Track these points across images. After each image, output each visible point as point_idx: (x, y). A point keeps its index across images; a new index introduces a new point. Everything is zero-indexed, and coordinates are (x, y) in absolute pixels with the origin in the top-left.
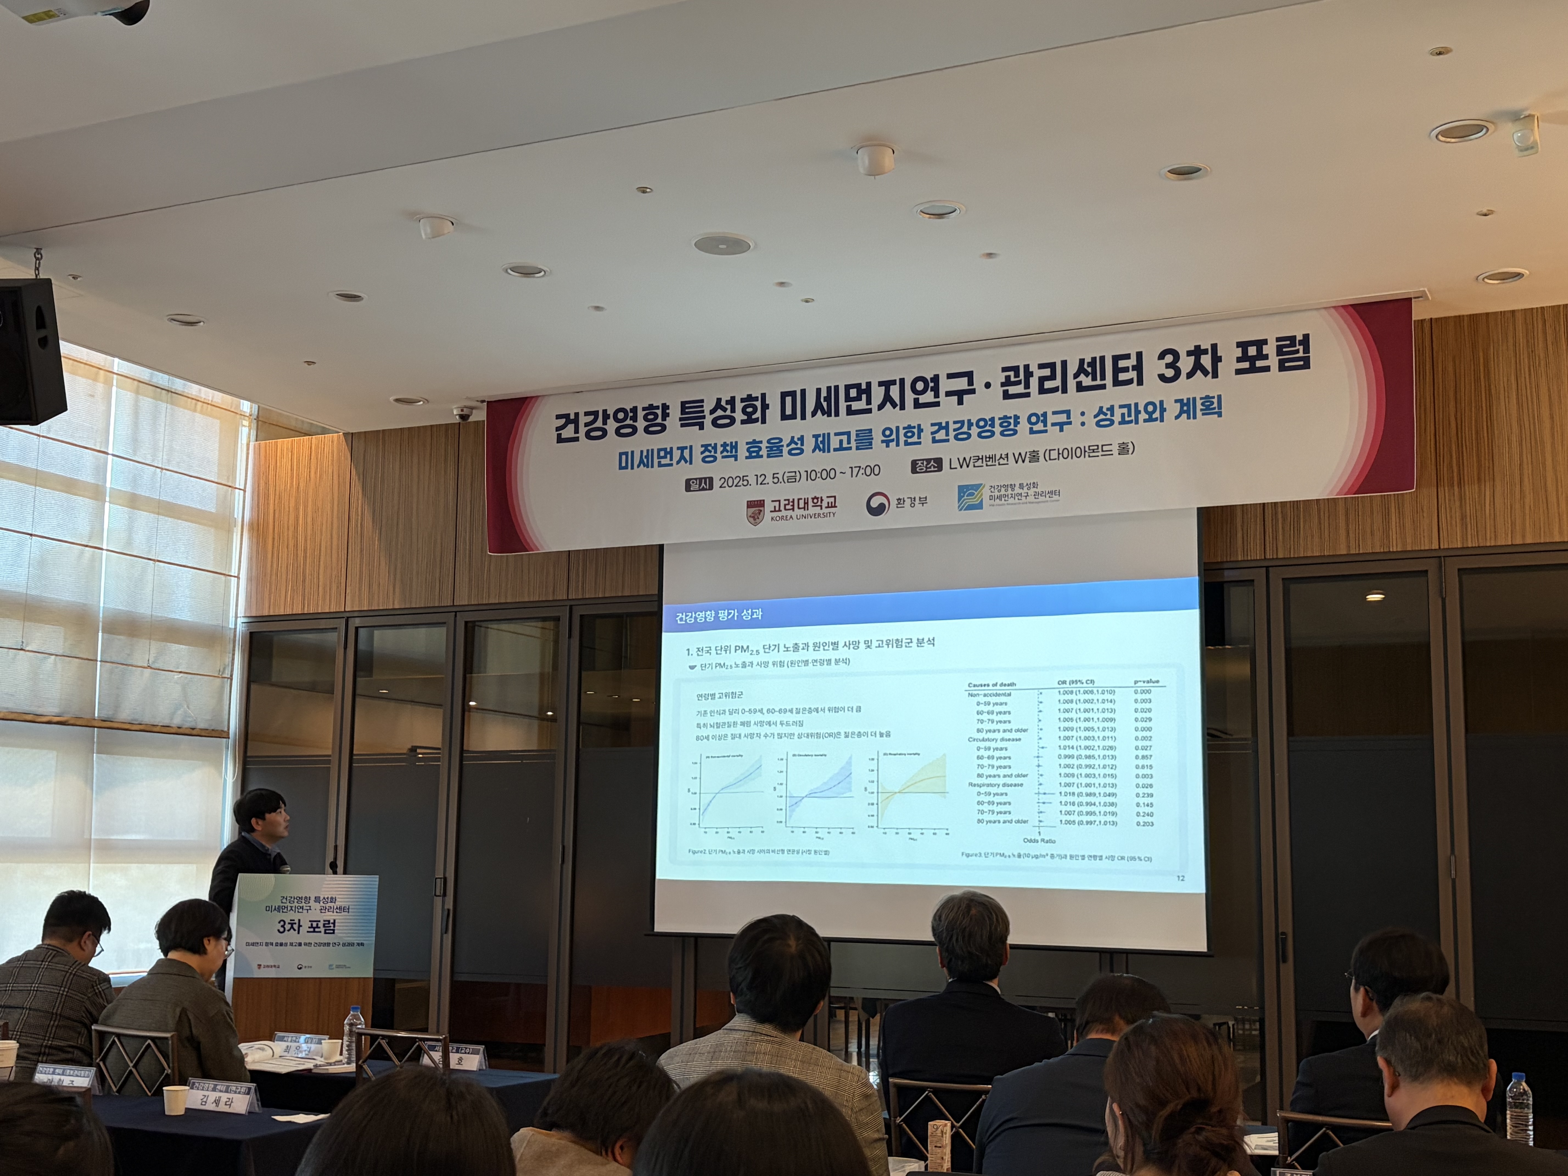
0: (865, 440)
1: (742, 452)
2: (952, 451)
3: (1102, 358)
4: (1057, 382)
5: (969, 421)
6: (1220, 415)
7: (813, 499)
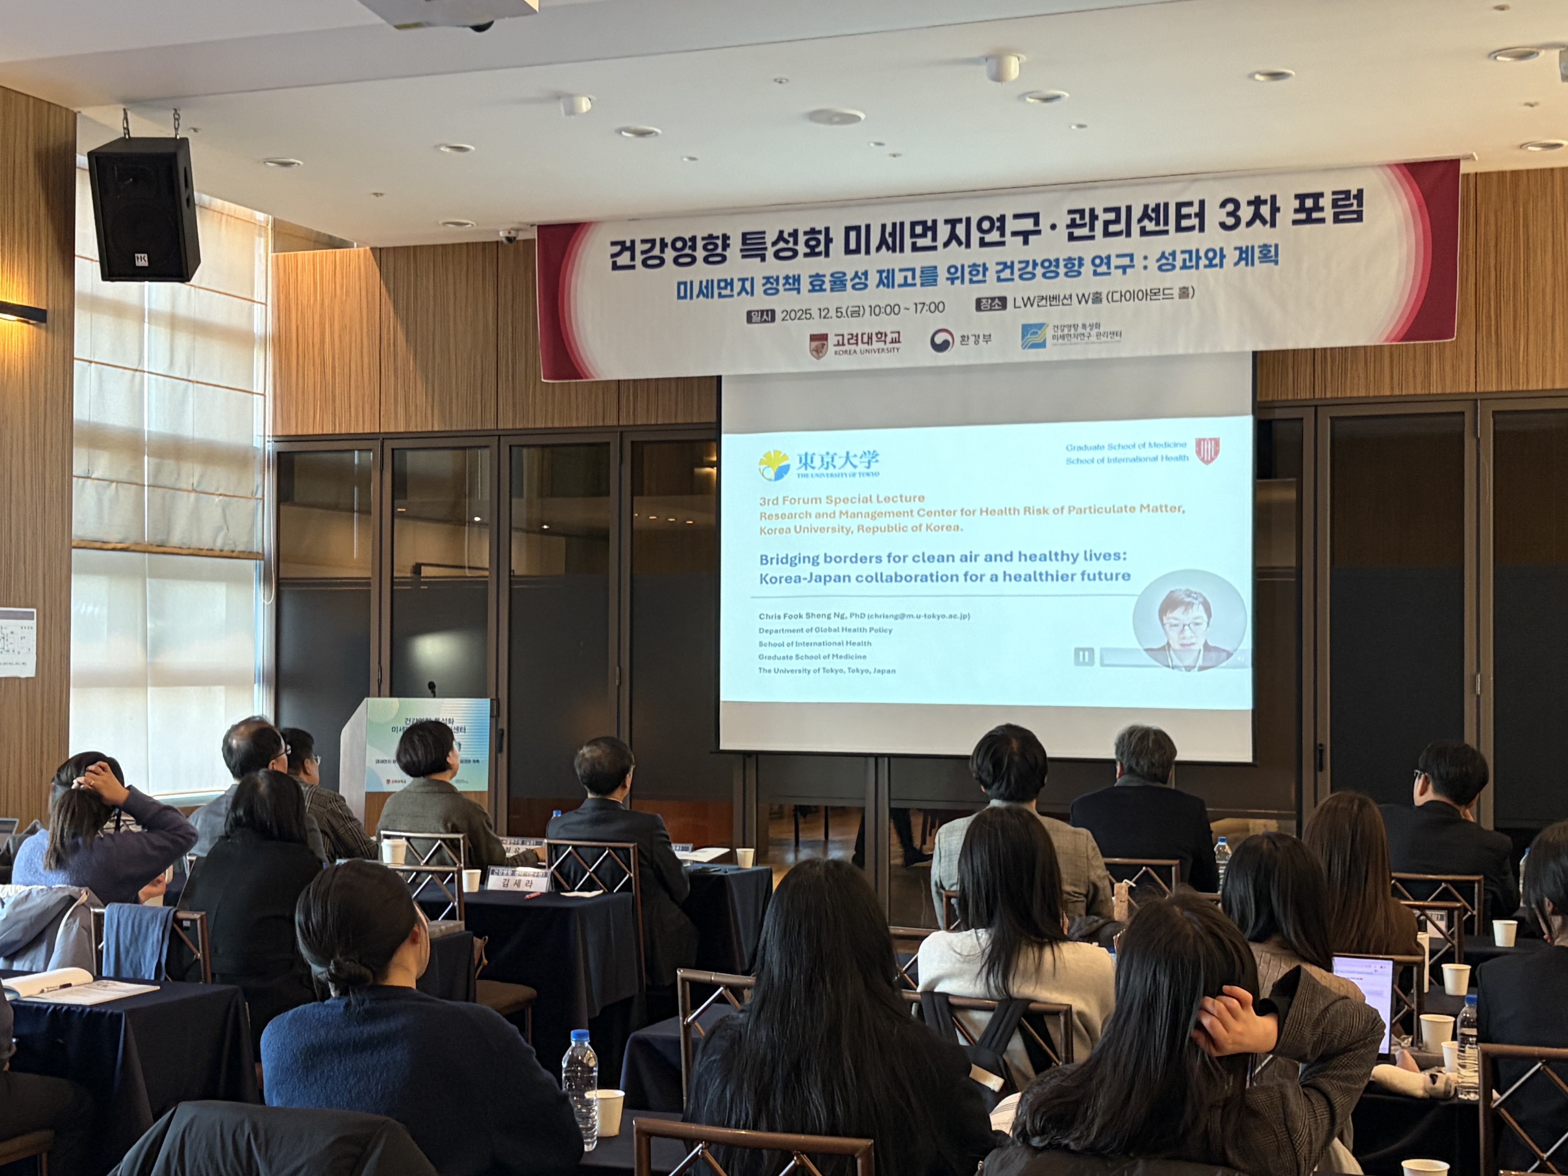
0: (929, 276)
1: (805, 285)
2: (1015, 290)
3: (1166, 205)
4: (1122, 226)
5: (1034, 261)
6: (1276, 262)
7: (877, 334)
